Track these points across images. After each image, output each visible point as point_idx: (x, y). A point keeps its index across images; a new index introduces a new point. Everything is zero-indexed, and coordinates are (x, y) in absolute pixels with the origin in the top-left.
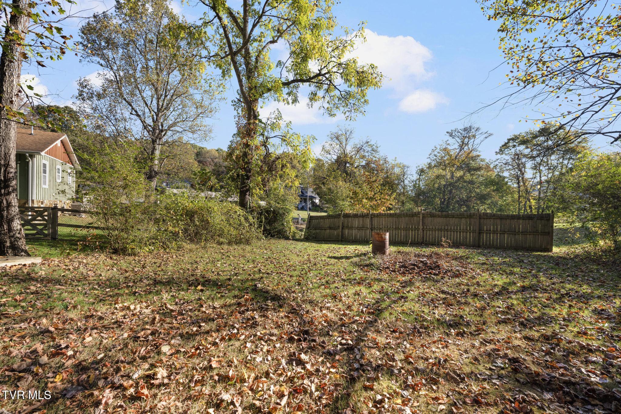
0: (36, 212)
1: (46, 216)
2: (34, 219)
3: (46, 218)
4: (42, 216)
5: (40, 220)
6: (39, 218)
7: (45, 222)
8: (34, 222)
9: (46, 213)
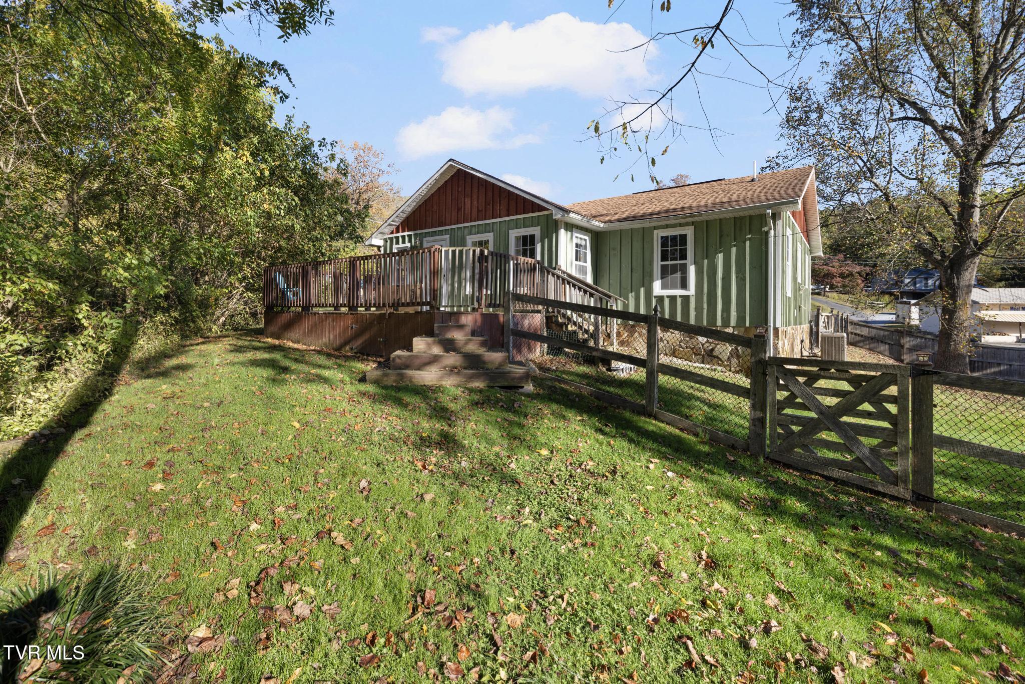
0: (855, 381)
1: (893, 400)
2: (849, 406)
3: (893, 409)
4: (877, 399)
5: (869, 415)
6: (867, 407)
7: (885, 424)
8: (845, 419)
9: (893, 390)
